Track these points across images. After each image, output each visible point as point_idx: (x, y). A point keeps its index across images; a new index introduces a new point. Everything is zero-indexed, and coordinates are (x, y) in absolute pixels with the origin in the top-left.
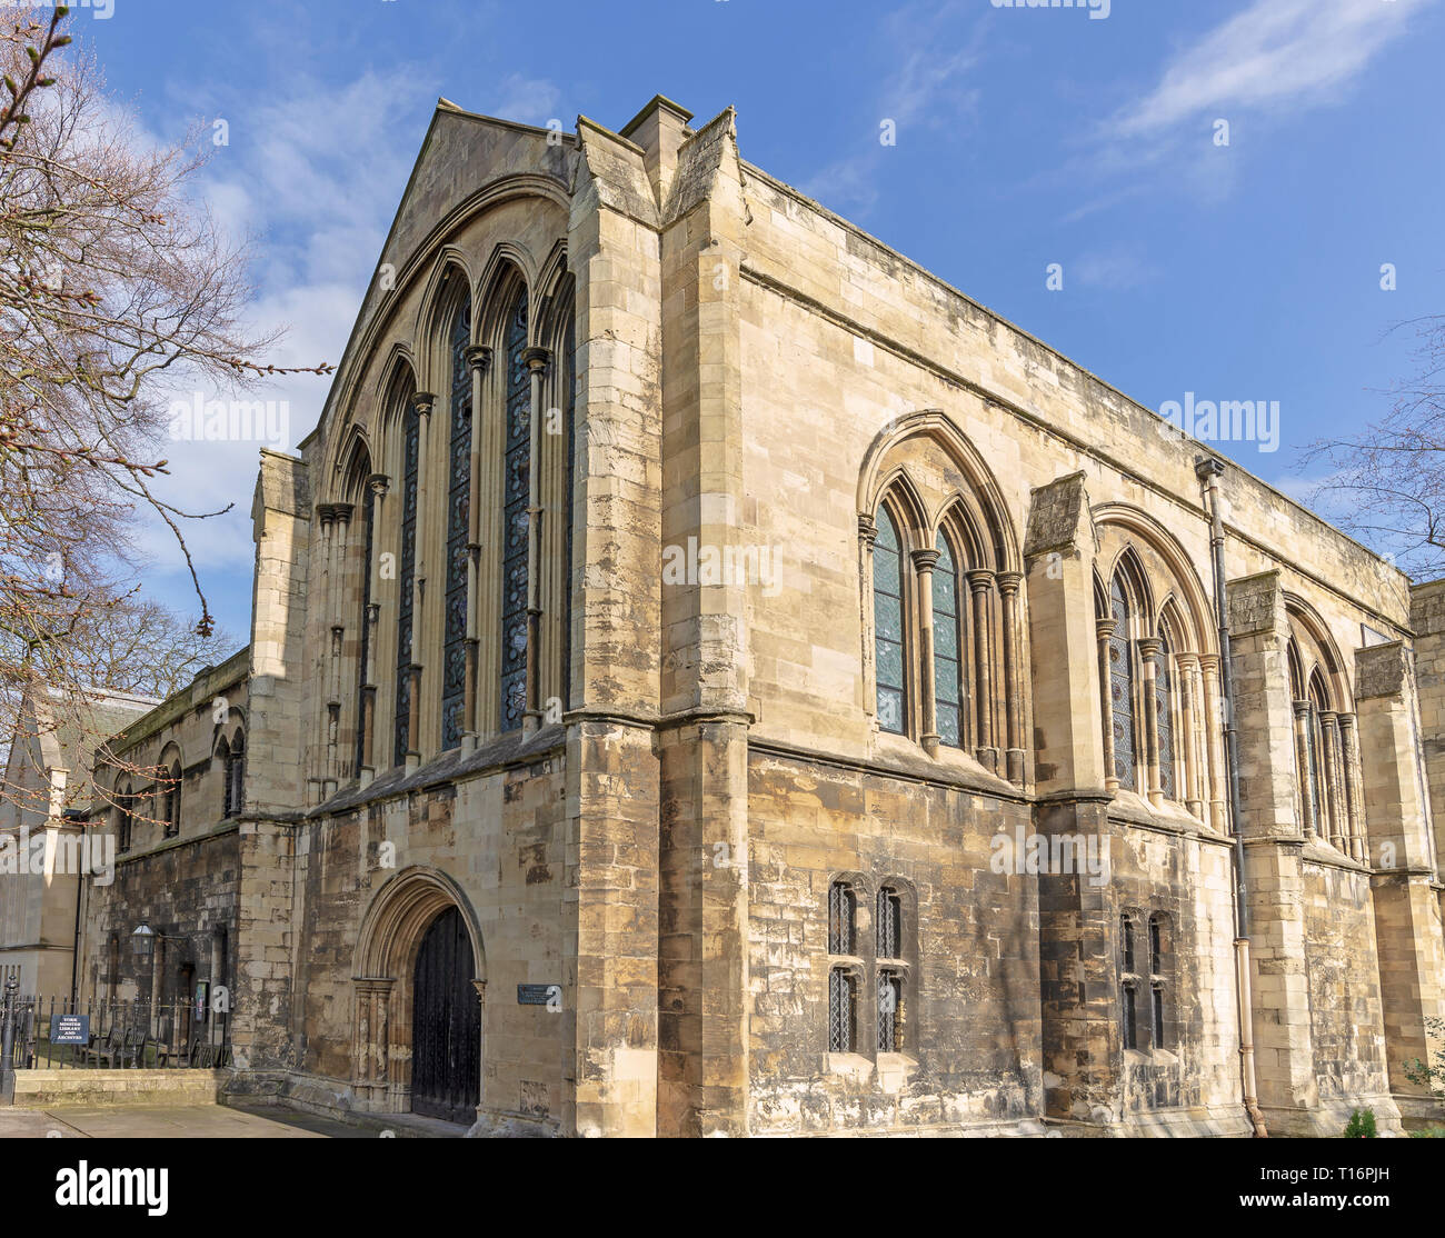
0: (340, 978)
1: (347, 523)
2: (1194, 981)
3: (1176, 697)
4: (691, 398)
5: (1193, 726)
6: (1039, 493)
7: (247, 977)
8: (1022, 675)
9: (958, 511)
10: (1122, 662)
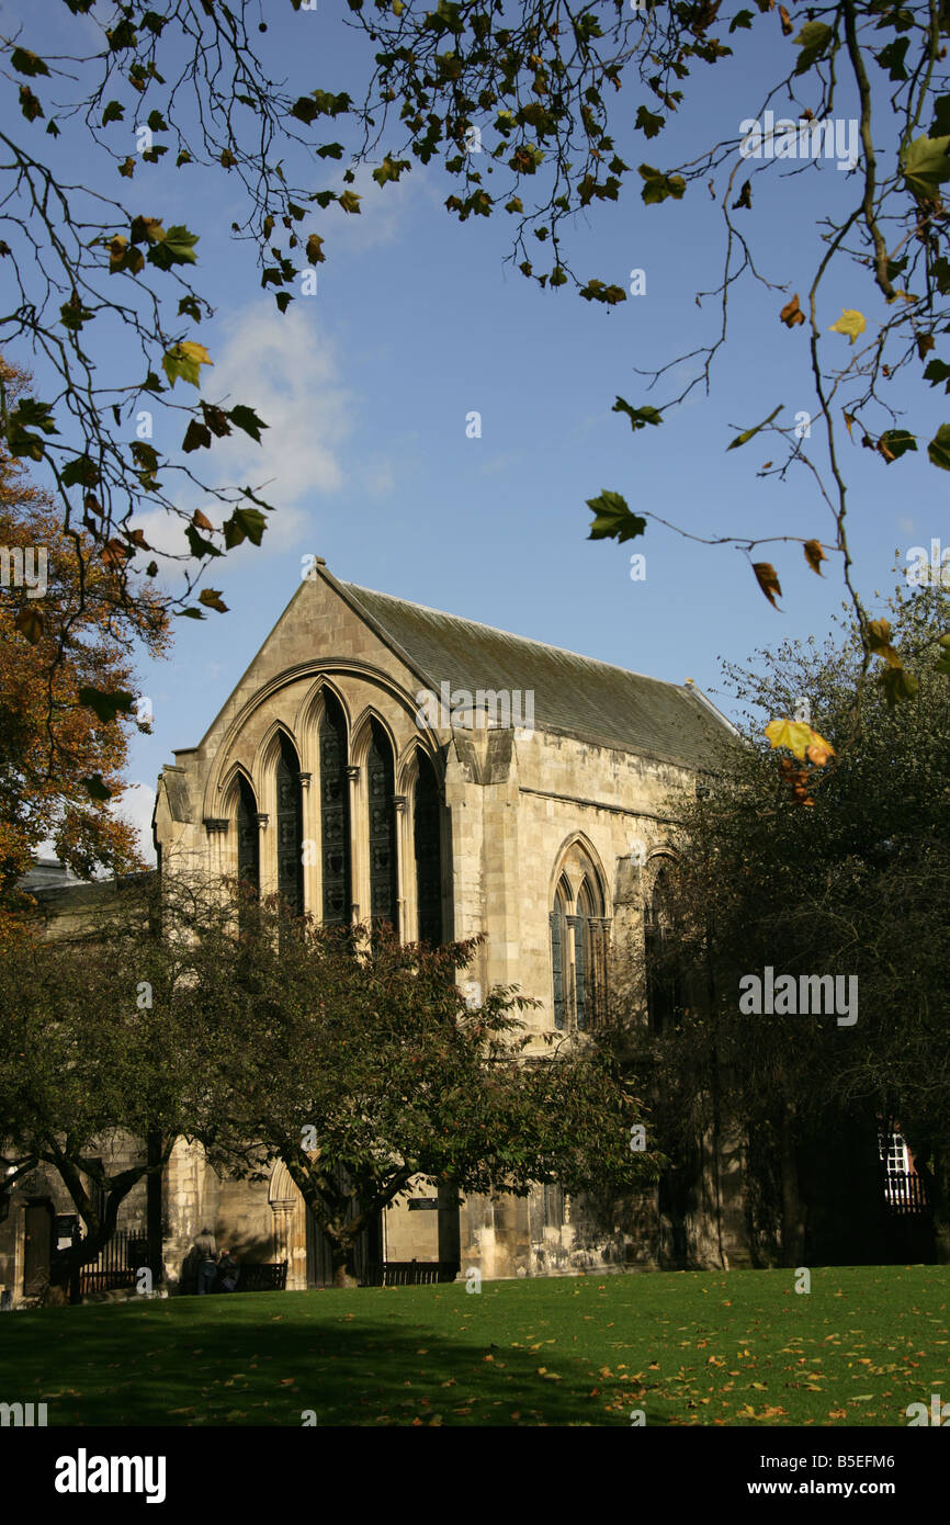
0: (254, 1200)
1: (226, 833)
6: (620, 860)
7: (175, 1207)
9: (587, 884)
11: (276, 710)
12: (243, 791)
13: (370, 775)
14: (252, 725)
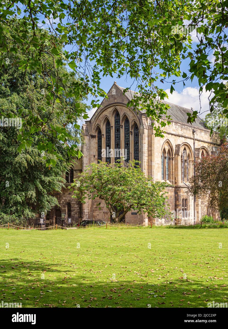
0: (100, 212)
1: (95, 138)
2: (189, 208)
3: (189, 166)
4: (151, 151)
5: (191, 171)
6: (176, 145)
7: (85, 212)
8: (174, 170)
9: (169, 150)
10: (183, 163)
11: (106, 113)
13: (125, 127)
14: (101, 116)
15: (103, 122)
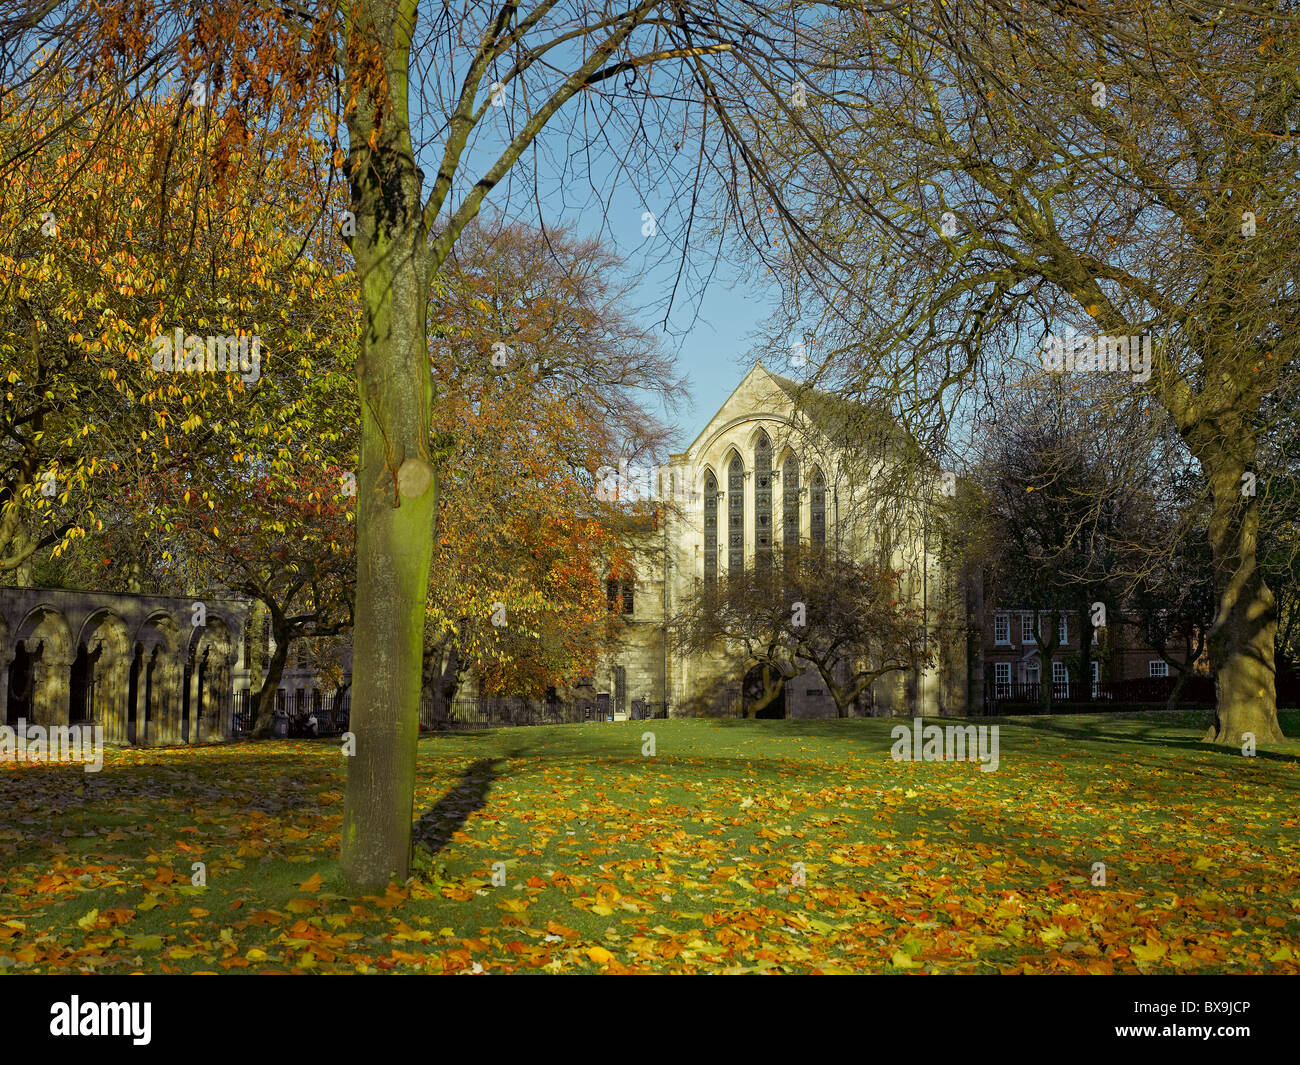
11: (730, 437)
12: (711, 482)
13: (785, 475)
14: (717, 444)
15: (722, 459)
